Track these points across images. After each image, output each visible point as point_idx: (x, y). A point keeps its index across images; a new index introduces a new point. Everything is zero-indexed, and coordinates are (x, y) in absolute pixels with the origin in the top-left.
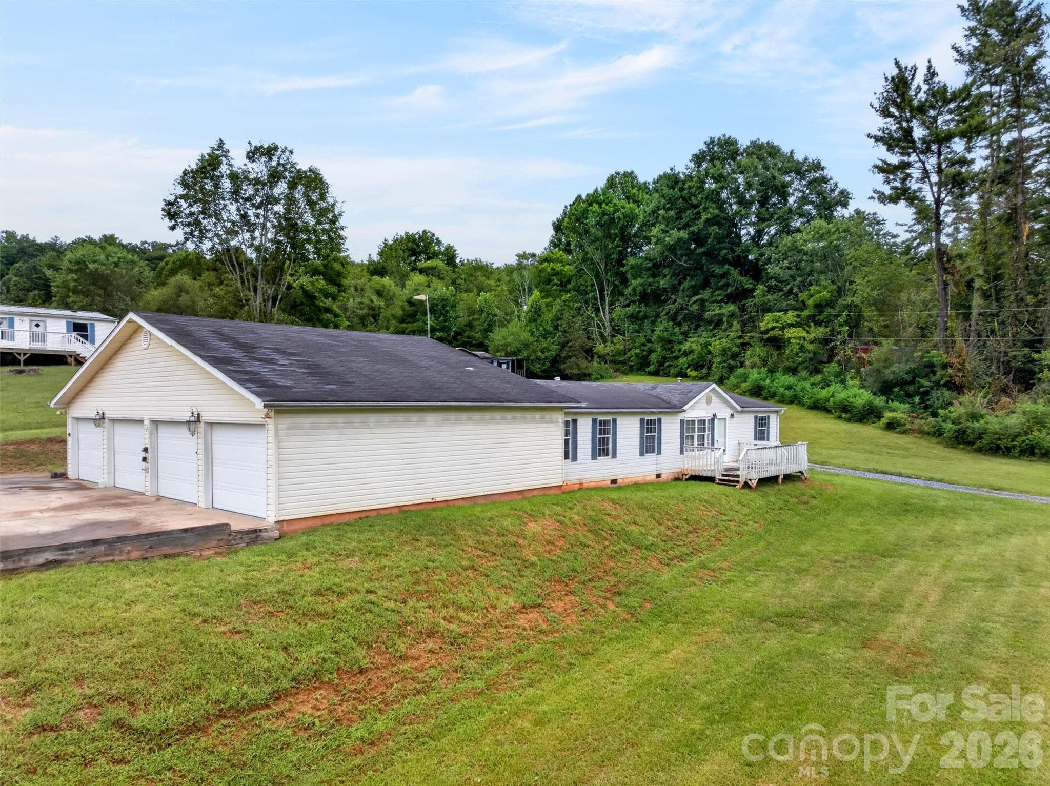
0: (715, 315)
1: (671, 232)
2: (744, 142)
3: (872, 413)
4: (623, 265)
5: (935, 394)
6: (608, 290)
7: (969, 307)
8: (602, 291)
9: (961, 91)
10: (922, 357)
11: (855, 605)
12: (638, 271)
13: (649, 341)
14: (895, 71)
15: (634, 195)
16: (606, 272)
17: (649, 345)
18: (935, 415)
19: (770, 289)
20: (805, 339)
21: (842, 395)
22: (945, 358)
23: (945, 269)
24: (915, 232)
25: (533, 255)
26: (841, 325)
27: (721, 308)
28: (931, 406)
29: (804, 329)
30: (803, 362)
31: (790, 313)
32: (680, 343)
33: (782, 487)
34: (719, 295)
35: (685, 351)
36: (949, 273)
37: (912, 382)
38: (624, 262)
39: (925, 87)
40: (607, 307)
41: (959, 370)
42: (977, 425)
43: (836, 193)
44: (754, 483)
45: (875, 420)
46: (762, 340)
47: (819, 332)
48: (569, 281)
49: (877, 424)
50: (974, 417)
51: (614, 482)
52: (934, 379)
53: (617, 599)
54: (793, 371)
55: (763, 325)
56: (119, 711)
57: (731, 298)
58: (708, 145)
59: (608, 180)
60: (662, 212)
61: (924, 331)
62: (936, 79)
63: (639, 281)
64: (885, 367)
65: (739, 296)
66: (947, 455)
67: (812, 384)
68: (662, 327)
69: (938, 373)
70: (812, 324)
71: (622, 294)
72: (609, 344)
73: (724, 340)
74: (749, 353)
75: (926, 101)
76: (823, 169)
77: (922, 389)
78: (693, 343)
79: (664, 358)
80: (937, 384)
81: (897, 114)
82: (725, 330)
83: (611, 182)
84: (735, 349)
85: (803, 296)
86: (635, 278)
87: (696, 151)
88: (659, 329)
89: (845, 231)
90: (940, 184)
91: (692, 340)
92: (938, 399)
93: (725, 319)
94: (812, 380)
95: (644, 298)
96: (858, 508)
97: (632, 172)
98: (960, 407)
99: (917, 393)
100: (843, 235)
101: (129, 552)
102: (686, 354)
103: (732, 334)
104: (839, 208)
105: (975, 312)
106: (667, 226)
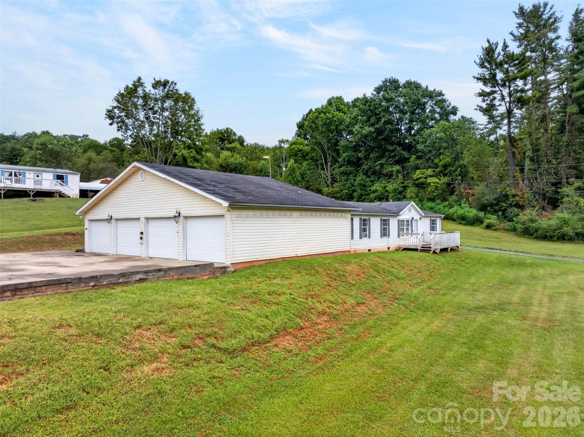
0: (389, 172)
1: (365, 128)
2: (402, 81)
3: (477, 221)
4: (338, 146)
5: (509, 210)
6: (329, 159)
7: (523, 166)
8: (326, 159)
9: (521, 55)
10: (502, 192)
11: (509, 303)
12: (346, 148)
13: (353, 186)
14: (487, 45)
15: (342, 108)
16: (328, 149)
17: (353, 188)
18: (511, 220)
19: (419, 158)
20: (438, 183)
21: (461, 212)
22: (514, 192)
23: (513, 146)
24: (488, 128)
25: (287, 141)
26: (457, 176)
27: (392, 167)
28: (508, 217)
29: (437, 178)
30: (438, 195)
31: (429, 170)
32: (370, 186)
33: (450, 253)
34: (390, 161)
35: (373, 191)
36: (515, 148)
37: (497, 204)
38: (339, 144)
39: (502, 53)
40: (329, 168)
41: (521, 198)
42: (534, 225)
43: (450, 108)
44: (438, 251)
45: (480, 224)
46: (414, 184)
47: (445, 180)
48: (307, 155)
49: (481, 226)
50: (532, 221)
51: (369, 250)
52: (508, 202)
53: (397, 301)
54: (432, 200)
55: (415, 177)
56: (212, 341)
57: (397, 163)
58: (384, 82)
59: (328, 101)
60: (359, 117)
61: (501, 178)
62: (508, 49)
63: (347, 154)
64: (482, 197)
65: (401, 161)
66: (519, 240)
67: (444, 207)
68: (360, 178)
69: (511, 200)
70: (442, 175)
71: (337, 161)
72: (330, 188)
73: (394, 185)
74: (408, 191)
75: (503, 60)
76: (443, 95)
77: (503, 208)
78: (377, 186)
79: (362, 195)
80: (511, 205)
81: (488, 66)
82: (395, 179)
83: (330, 102)
84: (400, 189)
85: (436, 161)
86: (344, 153)
87: (377, 86)
88: (358, 179)
89: (458, 127)
90: (510, 102)
91: (377, 185)
92: (511, 213)
93: (394, 174)
94: (443, 204)
95: (349, 163)
96: (488, 264)
97: (341, 97)
98: (524, 216)
99: (500, 210)
100: (457, 129)
101: (173, 276)
102: (374, 192)
103: (398, 181)
104: (452, 116)
105: (526, 168)
106: (363, 125)
